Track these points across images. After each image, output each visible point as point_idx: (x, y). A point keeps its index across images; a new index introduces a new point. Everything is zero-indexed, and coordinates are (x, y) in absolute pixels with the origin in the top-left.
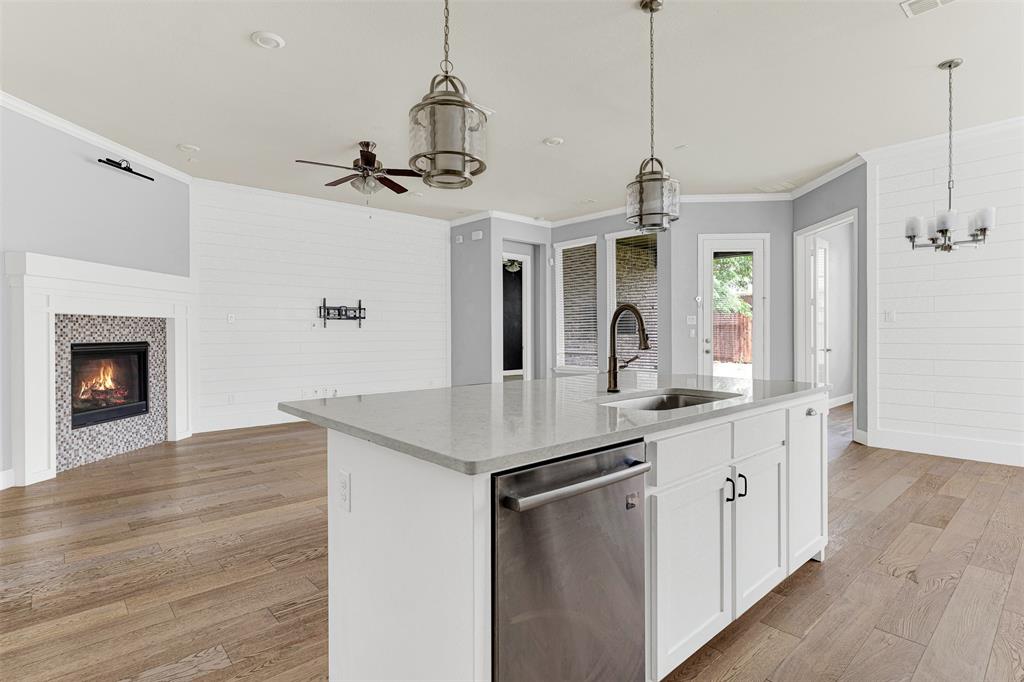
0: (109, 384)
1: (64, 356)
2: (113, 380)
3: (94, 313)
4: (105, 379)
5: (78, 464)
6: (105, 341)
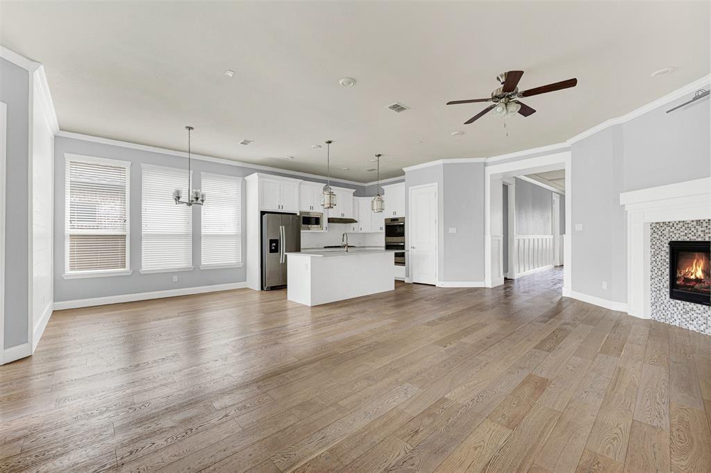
0: (700, 274)
1: (663, 249)
2: (703, 271)
3: (688, 218)
4: (696, 270)
5: (674, 324)
6: (700, 240)
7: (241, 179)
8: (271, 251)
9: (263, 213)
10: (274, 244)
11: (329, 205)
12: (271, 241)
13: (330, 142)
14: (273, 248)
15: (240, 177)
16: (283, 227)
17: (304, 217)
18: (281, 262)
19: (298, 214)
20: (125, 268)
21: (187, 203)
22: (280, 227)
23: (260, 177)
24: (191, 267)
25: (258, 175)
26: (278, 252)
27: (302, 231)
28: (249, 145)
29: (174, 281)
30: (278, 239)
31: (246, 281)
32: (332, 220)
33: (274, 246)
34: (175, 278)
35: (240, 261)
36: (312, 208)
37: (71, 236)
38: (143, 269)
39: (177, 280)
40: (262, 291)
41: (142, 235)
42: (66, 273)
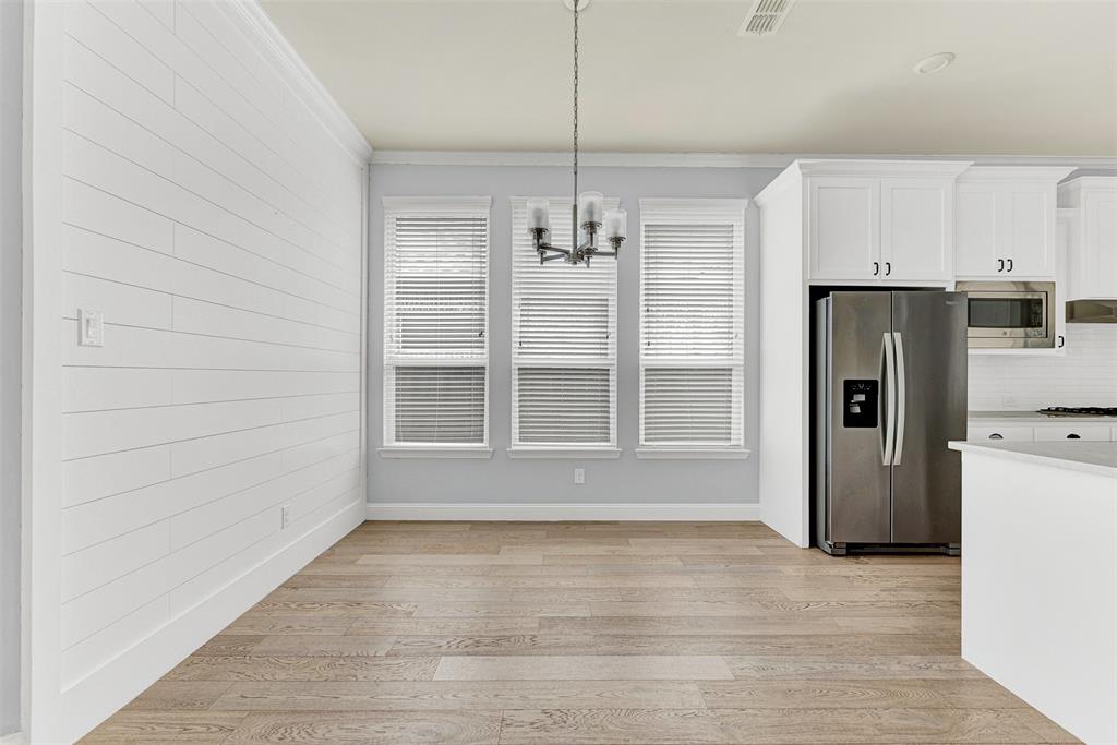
7: (745, 202)
8: (850, 420)
9: (817, 293)
10: (862, 398)
12: (851, 387)
14: (857, 410)
15: (744, 197)
16: (898, 336)
17: (970, 295)
18: (886, 462)
19: (950, 288)
20: (482, 441)
21: (567, 252)
22: (887, 336)
23: (807, 173)
24: (616, 449)
25: (801, 166)
26: (875, 425)
27: (969, 352)
28: (777, 25)
29: (577, 481)
30: (876, 382)
31: (758, 501)
32: (1077, 311)
33: (860, 403)
34: (579, 475)
35: (742, 443)
36: (1005, 264)
37: (398, 368)
38: (514, 448)
39: (582, 482)
40: (817, 554)
41: (513, 366)
42: (385, 444)
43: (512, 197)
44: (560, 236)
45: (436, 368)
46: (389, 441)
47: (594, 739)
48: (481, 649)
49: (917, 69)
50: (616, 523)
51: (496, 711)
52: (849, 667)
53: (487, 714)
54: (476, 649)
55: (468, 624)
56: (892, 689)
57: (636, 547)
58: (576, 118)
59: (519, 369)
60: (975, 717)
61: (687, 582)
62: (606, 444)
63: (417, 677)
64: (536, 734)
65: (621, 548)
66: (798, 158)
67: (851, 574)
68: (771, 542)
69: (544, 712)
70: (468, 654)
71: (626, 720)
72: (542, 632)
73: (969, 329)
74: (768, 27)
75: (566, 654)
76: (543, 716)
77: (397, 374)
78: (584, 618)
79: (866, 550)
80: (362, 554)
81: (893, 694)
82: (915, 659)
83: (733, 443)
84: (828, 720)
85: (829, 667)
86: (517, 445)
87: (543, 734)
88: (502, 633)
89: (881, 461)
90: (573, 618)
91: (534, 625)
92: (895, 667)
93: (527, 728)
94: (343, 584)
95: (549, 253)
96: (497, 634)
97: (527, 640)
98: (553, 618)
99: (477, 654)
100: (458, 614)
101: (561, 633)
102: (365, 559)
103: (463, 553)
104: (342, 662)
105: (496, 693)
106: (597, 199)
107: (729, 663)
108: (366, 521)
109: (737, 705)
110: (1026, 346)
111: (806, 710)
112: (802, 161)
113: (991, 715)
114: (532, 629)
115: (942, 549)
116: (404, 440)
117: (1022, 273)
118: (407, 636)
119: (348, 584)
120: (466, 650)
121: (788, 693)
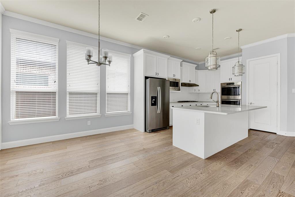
8: (152, 105)
9: (146, 78)
10: (154, 100)
11: (215, 66)
12: (152, 98)
13: (214, 11)
14: (153, 102)
15: (130, 54)
16: (160, 87)
17: (170, 81)
18: (158, 113)
19: (167, 79)
20: (55, 116)
21: (97, 63)
22: (158, 87)
23: (145, 52)
24: (99, 115)
25: (144, 50)
26: (156, 105)
27: (170, 91)
28: (143, 20)
29: (88, 125)
30: (156, 97)
31: (133, 124)
32: (183, 85)
33: (154, 101)
34: (89, 123)
35: (130, 111)
36: (174, 75)
37: (16, 92)
38: (67, 117)
39: (90, 124)
40: (146, 133)
41: (67, 92)
42: (11, 120)
43: (67, 41)
44: (95, 58)
45: (36, 92)
46: (13, 119)
47: (115, 181)
48: (74, 173)
49: (164, 37)
50: (100, 134)
51: (86, 185)
52: (157, 152)
53: (84, 187)
54: (73, 174)
55: (66, 169)
56: (165, 153)
57: (108, 139)
58: (99, 28)
59: (69, 93)
60: (176, 154)
61: (123, 144)
62: (96, 114)
63: (55, 187)
64: (100, 186)
65: (104, 140)
66: (143, 49)
67: (153, 135)
68: (137, 132)
69: (100, 181)
70: (70, 176)
71: (120, 175)
72: (90, 164)
73: (170, 87)
74: (141, 20)
75: (100, 167)
76: (100, 182)
77: (16, 94)
78: (101, 158)
79: (155, 130)
80: (8, 161)
81: (165, 154)
82: (166, 147)
83: (128, 111)
84: (157, 161)
85: (154, 153)
86: (68, 116)
87: (102, 185)
88: (79, 168)
89: (157, 112)
90: (98, 159)
91: (88, 163)
92: (164, 150)
93: (97, 186)
94: (4, 172)
95: (91, 62)
96: (77, 169)
97: (87, 167)
98: (93, 160)
99: (73, 175)
100: (61, 167)
101: (96, 163)
102: (9, 162)
103: (53, 151)
104: (20, 194)
105: (84, 182)
106: (107, 50)
107: (137, 157)
108: (1, 150)
109: (141, 164)
110: (175, 90)
111: (153, 161)
112: (144, 49)
113: (178, 153)
114: (88, 164)
115: (166, 128)
116: (21, 118)
117: (176, 77)
118: (45, 179)
119: (6, 171)
120: (69, 175)
121: (149, 159)
